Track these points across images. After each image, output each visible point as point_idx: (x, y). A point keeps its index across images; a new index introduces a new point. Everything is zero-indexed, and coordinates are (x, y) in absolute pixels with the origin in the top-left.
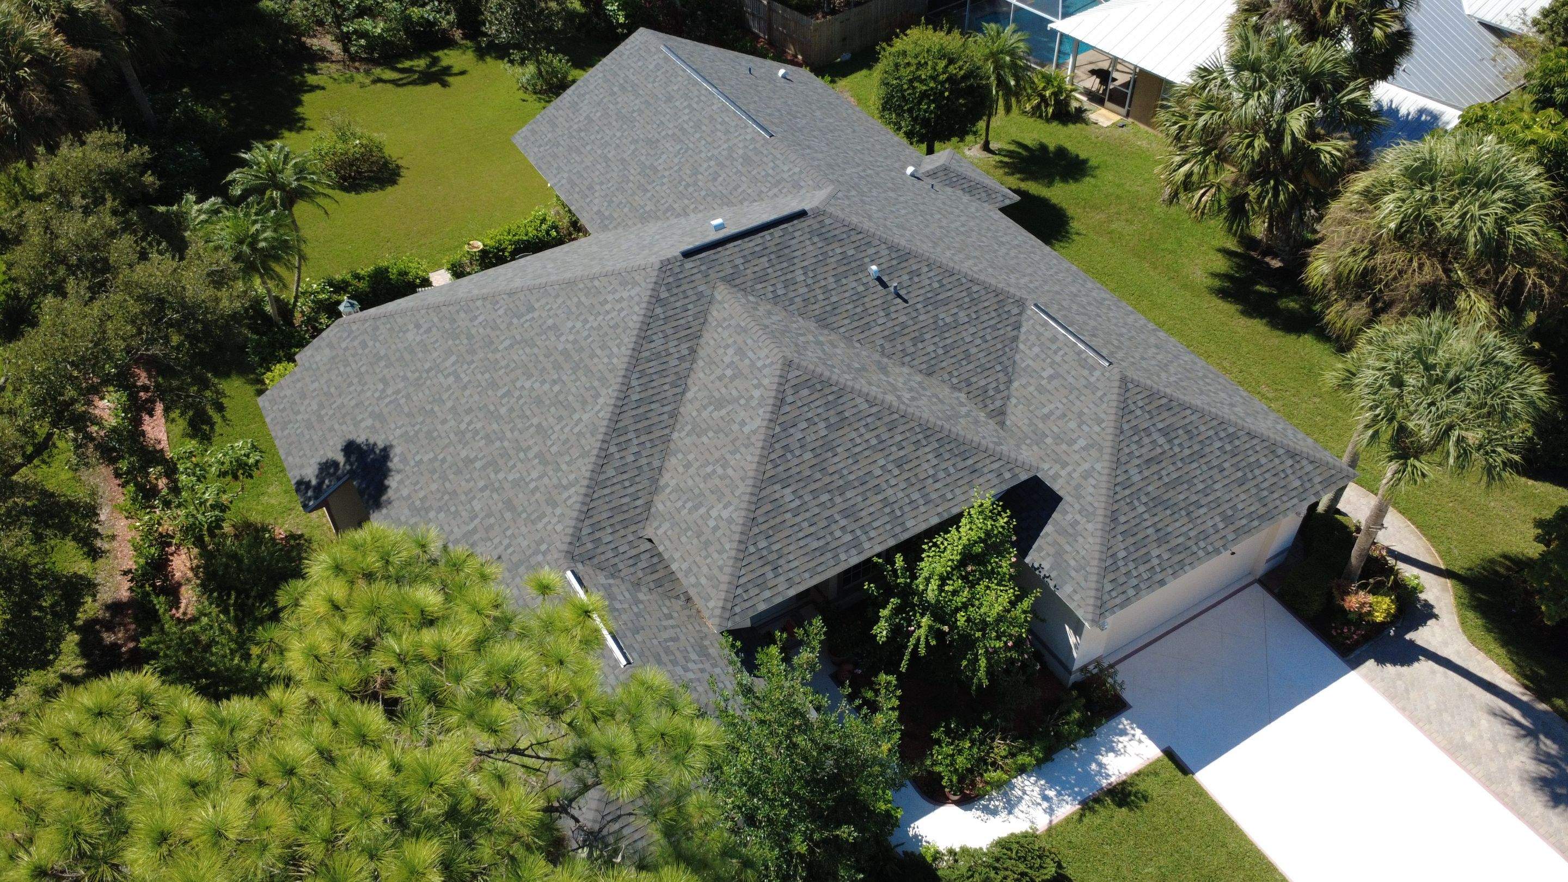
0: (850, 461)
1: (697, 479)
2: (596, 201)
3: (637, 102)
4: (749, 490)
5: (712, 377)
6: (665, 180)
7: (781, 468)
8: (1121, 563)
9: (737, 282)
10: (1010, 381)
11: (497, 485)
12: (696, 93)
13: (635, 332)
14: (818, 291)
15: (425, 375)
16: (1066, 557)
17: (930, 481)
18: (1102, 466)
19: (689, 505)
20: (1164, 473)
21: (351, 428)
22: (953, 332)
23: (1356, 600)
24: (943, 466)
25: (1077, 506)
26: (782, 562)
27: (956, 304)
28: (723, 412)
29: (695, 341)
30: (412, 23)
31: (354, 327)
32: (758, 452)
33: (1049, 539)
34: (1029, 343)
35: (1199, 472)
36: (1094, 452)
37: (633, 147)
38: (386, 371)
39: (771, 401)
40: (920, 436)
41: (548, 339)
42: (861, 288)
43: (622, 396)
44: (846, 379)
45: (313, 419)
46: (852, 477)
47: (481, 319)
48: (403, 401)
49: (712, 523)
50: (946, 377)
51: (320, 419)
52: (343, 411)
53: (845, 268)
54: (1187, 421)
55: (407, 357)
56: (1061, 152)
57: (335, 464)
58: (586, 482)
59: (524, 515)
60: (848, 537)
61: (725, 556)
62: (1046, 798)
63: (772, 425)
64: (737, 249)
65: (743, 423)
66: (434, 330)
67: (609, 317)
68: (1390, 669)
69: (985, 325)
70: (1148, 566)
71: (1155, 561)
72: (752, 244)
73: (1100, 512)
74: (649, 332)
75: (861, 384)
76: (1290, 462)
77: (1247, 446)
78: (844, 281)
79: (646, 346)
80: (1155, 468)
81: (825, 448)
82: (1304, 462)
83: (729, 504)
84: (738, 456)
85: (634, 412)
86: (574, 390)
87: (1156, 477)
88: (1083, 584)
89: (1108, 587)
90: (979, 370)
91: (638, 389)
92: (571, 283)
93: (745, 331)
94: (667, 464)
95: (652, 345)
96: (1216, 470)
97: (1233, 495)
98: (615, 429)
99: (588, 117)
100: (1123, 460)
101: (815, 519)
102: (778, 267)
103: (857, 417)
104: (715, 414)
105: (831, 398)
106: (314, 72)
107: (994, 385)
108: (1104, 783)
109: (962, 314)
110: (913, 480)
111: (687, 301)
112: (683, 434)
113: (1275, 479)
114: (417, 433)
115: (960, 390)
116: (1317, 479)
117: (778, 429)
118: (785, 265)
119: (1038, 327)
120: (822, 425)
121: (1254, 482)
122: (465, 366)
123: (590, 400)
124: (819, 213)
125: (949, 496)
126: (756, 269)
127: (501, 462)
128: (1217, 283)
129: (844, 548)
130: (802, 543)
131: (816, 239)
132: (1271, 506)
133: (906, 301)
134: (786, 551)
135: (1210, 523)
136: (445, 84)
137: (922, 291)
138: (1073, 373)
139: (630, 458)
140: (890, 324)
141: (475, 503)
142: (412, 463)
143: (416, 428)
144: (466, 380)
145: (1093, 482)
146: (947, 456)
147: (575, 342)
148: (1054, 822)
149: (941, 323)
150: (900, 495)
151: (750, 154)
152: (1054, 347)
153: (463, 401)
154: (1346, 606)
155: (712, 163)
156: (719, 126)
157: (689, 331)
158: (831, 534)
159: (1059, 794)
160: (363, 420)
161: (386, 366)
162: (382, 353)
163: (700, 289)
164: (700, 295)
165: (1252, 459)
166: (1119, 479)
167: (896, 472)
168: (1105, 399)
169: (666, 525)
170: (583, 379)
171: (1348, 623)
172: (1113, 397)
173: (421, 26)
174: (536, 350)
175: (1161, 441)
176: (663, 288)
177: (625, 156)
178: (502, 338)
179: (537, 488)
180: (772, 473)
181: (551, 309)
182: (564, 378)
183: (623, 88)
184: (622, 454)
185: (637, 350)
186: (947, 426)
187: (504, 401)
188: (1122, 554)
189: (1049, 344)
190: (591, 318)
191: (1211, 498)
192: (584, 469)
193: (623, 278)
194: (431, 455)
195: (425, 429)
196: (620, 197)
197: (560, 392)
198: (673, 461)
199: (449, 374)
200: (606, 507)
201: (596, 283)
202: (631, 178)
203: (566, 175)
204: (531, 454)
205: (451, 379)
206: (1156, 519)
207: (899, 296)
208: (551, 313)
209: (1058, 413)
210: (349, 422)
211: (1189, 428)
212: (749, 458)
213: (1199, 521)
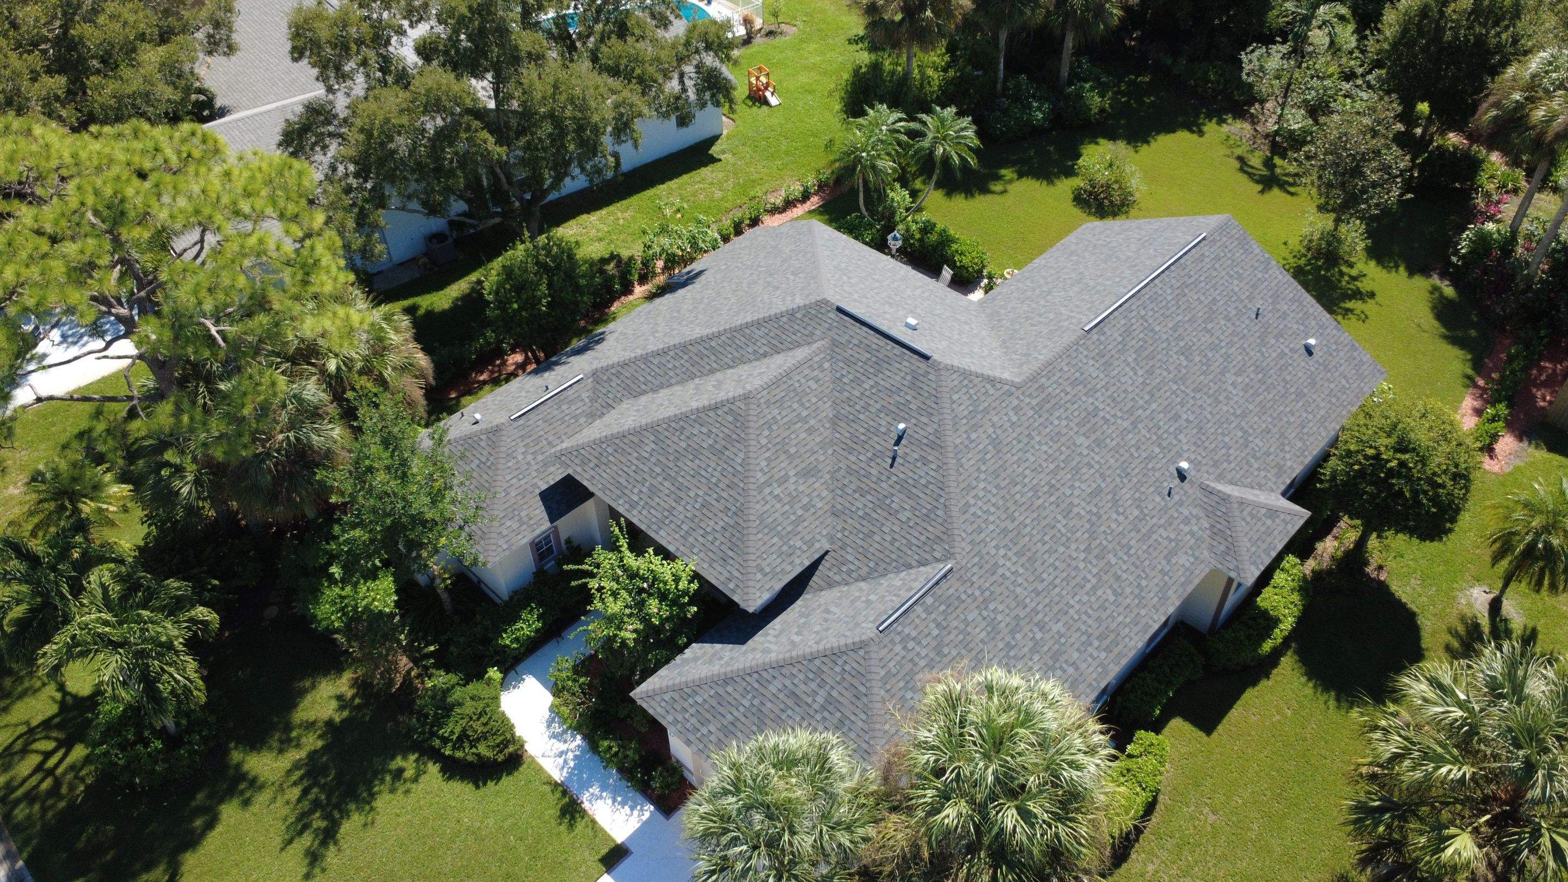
0: (692, 473)
1: (660, 401)
6: (1034, 305)
7: (666, 433)
8: (691, 701)
9: (837, 350)
10: (864, 580)
14: (862, 403)
16: (691, 663)
17: (701, 532)
20: (790, 712)
22: (885, 514)
25: (735, 655)
26: (603, 467)
32: (672, 415)
33: (710, 650)
34: (906, 577)
39: (714, 402)
46: (680, 479)
49: (623, 421)
50: (839, 528)
53: (897, 411)
54: (853, 718)
60: (636, 498)
63: (695, 412)
64: (865, 336)
65: (698, 400)
69: (908, 537)
70: (698, 725)
71: (704, 731)
72: (877, 342)
74: (765, 324)
78: (882, 415)
79: (753, 328)
80: (790, 703)
81: (695, 453)
85: (702, 349)
87: (782, 706)
90: (861, 550)
91: (720, 342)
93: (780, 368)
95: (756, 331)
98: (684, 347)
101: (640, 472)
103: (728, 460)
105: (734, 436)
107: (852, 567)
109: (908, 514)
110: (696, 520)
111: (802, 330)
112: (697, 383)
117: (694, 417)
119: (924, 576)
120: (711, 442)
124: (935, 368)
125: (695, 551)
126: (856, 355)
130: (620, 472)
131: (909, 378)
133: (892, 466)
134: (611, 465)
137: (911, 474)
140: (862, 465)
149: (888, 501)
157: (778, 345)
158: (634, 487)
163: (817, 332)
164: (811, 335)
166: (764, 674)
167: (697, 506)
168: (841, 638)
169: (628, 406)
172: (843, 641)
176: (804, 312)
180: (661, 430)
184: (672, 360)
185: (747, 325)
186: (752, 524)
188: (700, 700)
200: (632, 372)
206: (743, 719)
207: (894, 459)
209: (830, 616)
212: (670, 413)
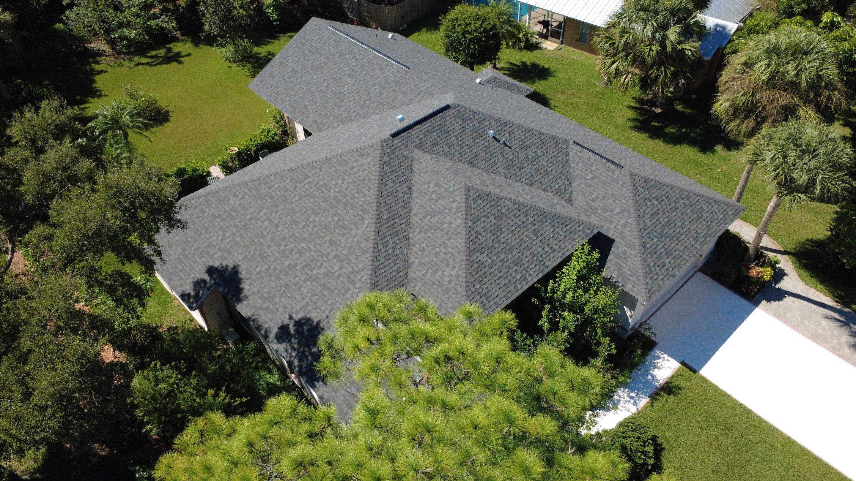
0: (511, 235)
1: (431, 256)
2: (311, 115)
3: (322, 58)
4: (464, 258)
5: (425, 200)
6: (351, 99)
7: (477, 244)
8: (652, 269)
9: (423, 147)
10: (570, 183)
11: (314, 277)
12: (357, 50)
13: (377, 181)
14: (466, 148)
15: (248, 223)
16: (624, 270)
17: (552, 240)
18: (632, 220)
19: (430, 271)
20: (661, 219)
21: (209, 259)
22: (537, 161)
23: (756, 271)
24: (556, 231)
25: (624, 243)
26: (490, 294)
27: (535, 146)
28: (437, 218)
29: (409, 182)
30: (152, 29)
31: (193, 202)
32: (464, 237)
33: (613, 262)
34: (575, 163)
35: (677, 217)
36: (625, 214)
37: (326, 83)
38: (222, 224)
39: (464, 209)
40: (542, 217)
41: (322, 192)
42: (486, 144)
43: (378, 217)
44: (497, 191)
45: (181, 257)
46: (513, 243)
47: (276, 186)
48: (238, 239)
49: (447, 279)
50: (539, 185)
51: (186, 257)
52: (200, 250)
53: (476, 134)
54: (665, 192)
55: (234, 214)
56: (534, 66)
57: (204, 281)
58: (370, 267)
59: (336, 291)
60: (519, 276)
61: (460, 295)
62: (631, 398)
63: (467, 221)
64: (419, 130)
65: (450, 223)
66: (247, 196)
67: (357, 175)
68: (774, 304)
69: (552, 155)
70: (665, 268)
71: (668, 265)
72: (426, 126)
73: (637, 244)
74: (384, 181)
75: (505, 194)
76: (716, 206)
77: (695, 200)
78: (477, 141)
79: (385, 188)
80: (657, 218)
81: (497, 230)
82: (723, 205)
83: (454, 267)
84: (452, 241)
85: (386, 225)
86: (347, 218)
87: (658, 222)
88: (637, 282)
89: (650, 282)
90: (554, 180)
91: (385, 212)
92: (328, 160)
93: (438, 173)
94: (410, 251)
95: (387, 187)
96: (684, 215)
97: (695, 226)
98: (379, 236)
99: (293, 69)
100: (641, 215)
101: (501, 268)
102: (442, 137)
103: (509, 211)
104: (432, 220)
105: (493, 203)
106: (97, 63)
107: (563, 186)
108: (657, 384)
109: (539, 151)
110: (544, 241)
111: (400, 161)
112: (416, 234)
113: (711, 216)
114: (253, 256)
115: (548, 191)
116: (730, 213)
117: (471, 223)
118: (445, 135)
119: (578, 153)
120: (492, 218)
121: (703, 219)
122: (274, 214)
123: (359, 222)
124: (457, 106)
125: (563, 246)
126: (431, 139)
127: (313, 264)
128: (632, 124)
129: (519, 282)
130: (497, 282)
131: (458, 120)
132: (713, 229)
133: (510, 148)
134: (490, 288)
135: (688, 242)
136: (180, 63)
137: (517, 142)
138: (604, 174)
139: (391, 251)
140: (505, 161)
141: (302, 289)
142: (255, 273)
143: (252, 253)
144: (276, 222)
145: (629, 229)
146: (557, 226)
147: (340, 191)
148: (639, 409)
149: (530, 157)
150: (539, 249)
151: (398, 79)
152: (590, 163)
153: (278, 234)
154: (751, 275)
155: (377, 87)
156: (375, 67)
157: (405, 177)
158: (511, 275)
159: (637, 394)
160: (215, 253)
161: (221, 221)
162: (216, 214)
163: (406, 153)
164: (406, 157)
165: (699, 207)
166: (642, 226)
167: (535, 238)
168: (624, 186)
169: (419, 285)
170: (352, 211)
171: (751, 283)
172: (629, 183)
173: (157, 30)
174: (316, 199)
175: (656, 203)
176: (386, 156)
177: (322, 89)
178: (293, 195)
179: (340, 275)
180: (474, 247)
181: (319, 175)
182: (339, 212)
183: (311, 52)
184: (386, 249)
185: (380, 191)
186: (553, 210)
187: (305, 230)
188: (652, 264)
189: (586, 161)
190: (347, 177)
191: (685, 229)
192: (366, 261)
193: (361, 153)
194: (266, 267)
195: (258, 253)
196: (325, 111)
197: (339, 220)
198: (414, 249)
199: (265, 220)
200: (384, 279)
201: (344, 157)
202: (329, 100)
203: (288, 103)
204: (331, 257)
205: (266, 223)
206: (663, 244)
207: (506, 145)
208: (321, 177)
209: (601, 196)
210: (206, 256)
211: (667, 195)
212: (459, 241)
213: (683, 242)
